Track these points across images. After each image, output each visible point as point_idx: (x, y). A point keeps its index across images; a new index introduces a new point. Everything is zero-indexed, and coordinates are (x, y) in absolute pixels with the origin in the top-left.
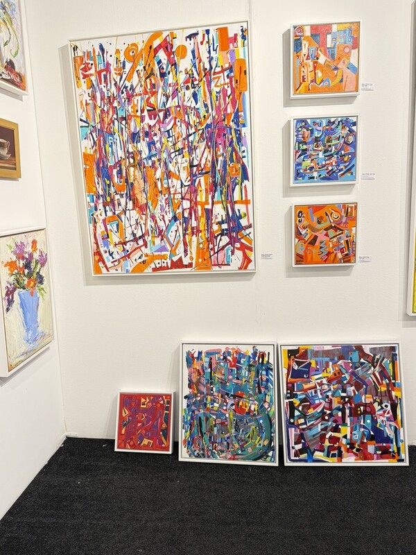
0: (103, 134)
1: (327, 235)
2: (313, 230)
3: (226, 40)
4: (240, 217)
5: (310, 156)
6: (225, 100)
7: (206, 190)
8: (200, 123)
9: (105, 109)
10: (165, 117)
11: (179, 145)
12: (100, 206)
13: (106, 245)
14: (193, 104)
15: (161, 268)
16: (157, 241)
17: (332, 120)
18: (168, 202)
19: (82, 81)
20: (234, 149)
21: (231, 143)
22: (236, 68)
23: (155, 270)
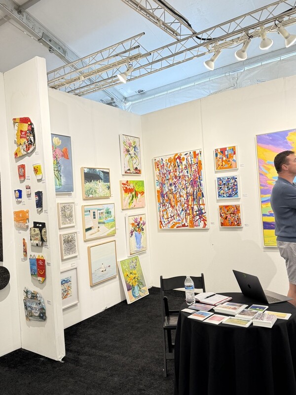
0: (162, 184)
1: (230, 216)
2: (226, 214)
3: (195, 155)
4: (202, 210)
5: (223, 189)
6: (196, 173)
7: (191, 201)
8: (189, 180)
9: (163, 177)
10: (179, 178)
12: (161, 206)
13: (163, 219)
14: (187, 174)
16: (178, 217)
17: (229, 178)
19: (157, 169)
21: (198, 186)
22: (199, 163)
23: (177, 227)
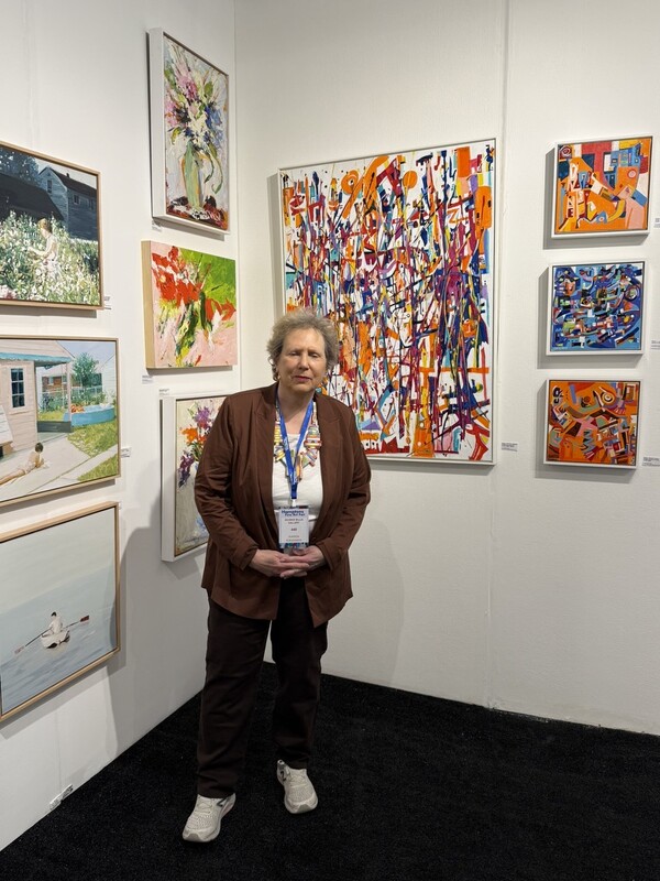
1: (594, 423)
2: (575, 414)
3: (466, 163)
4: (475, 390)
5: (575, 315)
6: (461, 239)
7: (432, 353)
8: (428, 268)
9: (316, 252)
10: (386, 261)
11: (401, 296)
14: (421, 245)
15: (370, 451)
16: (367, 416)
17: (607, 267)
18: (384, 366)
19: (291, 217)
20: (470, 302)
21: (467, 294)
22: (478, 199)
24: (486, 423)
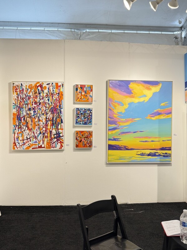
0: (20, 108)
1: (84, 139)
2: (81, 138)
3: (57, 86)
4: (60, 133)
5: (80, 118)
6: (57, 101)
7: (50, 125)
8: (49, 107)
9: (21, 101)
11: (43, 112)
12: (17, 129)
13: (18, 140)
14: (48, 102)
15: (35, 148)
16: (34, 140)
17: (86, 109)
18: (39, 128)
19: (15, 93)
20: (59, 115)
21: (58, 113)
22: (60, 94)
23: (33, 149)
24: (63, 140)
